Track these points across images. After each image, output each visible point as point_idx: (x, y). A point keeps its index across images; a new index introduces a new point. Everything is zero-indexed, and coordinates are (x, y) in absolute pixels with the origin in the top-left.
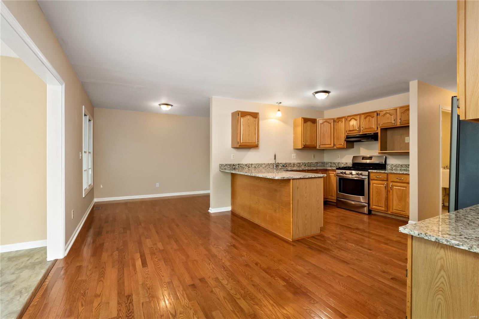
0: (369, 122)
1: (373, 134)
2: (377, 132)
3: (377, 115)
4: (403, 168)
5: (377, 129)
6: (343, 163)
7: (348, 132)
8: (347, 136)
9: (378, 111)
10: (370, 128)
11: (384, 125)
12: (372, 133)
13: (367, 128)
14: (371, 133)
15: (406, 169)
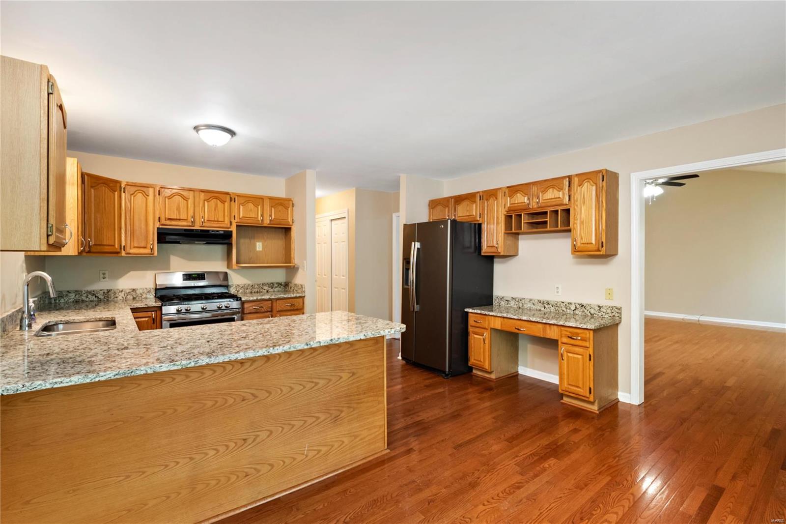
0: (215, 210)
1: (222, 232)
2: (230, 230)
3: (231, 201)
4: (254, 290)
5: (231, 225)
6: (122, 291)
7: (163, 222)
8: (158, 228)
9: (233, 193)
10: (218, 221)
11: (244, 221)
12: (221, 230)
13: (213, 220)
14: (218, 231)
15: (259, 290)
